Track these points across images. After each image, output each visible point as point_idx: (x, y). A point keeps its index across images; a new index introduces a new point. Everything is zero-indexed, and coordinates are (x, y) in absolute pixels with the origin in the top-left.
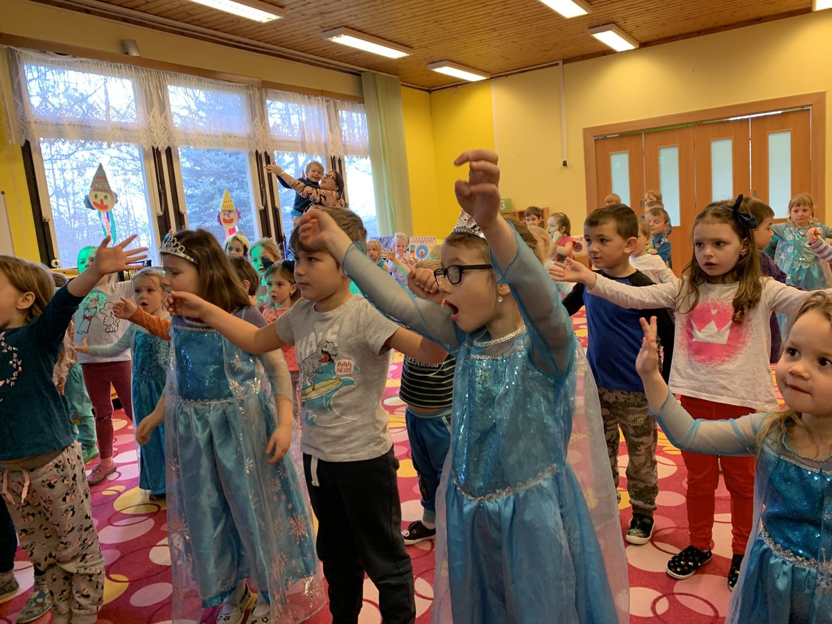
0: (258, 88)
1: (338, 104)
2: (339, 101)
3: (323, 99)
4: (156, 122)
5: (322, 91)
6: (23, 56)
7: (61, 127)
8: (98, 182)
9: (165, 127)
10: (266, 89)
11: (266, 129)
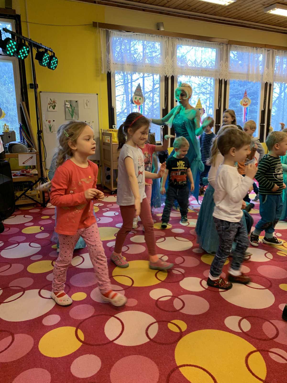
0: (226, 44)
1: (275, 52)
2: (276, 50)
3: (265, 49)
4: (168, 63)
5: (265, 45)
6: (111, 33)
7: (123, 66)
8: (137, 91)
9: (172, 66)
10: (230, 45)
11: (226, 67)
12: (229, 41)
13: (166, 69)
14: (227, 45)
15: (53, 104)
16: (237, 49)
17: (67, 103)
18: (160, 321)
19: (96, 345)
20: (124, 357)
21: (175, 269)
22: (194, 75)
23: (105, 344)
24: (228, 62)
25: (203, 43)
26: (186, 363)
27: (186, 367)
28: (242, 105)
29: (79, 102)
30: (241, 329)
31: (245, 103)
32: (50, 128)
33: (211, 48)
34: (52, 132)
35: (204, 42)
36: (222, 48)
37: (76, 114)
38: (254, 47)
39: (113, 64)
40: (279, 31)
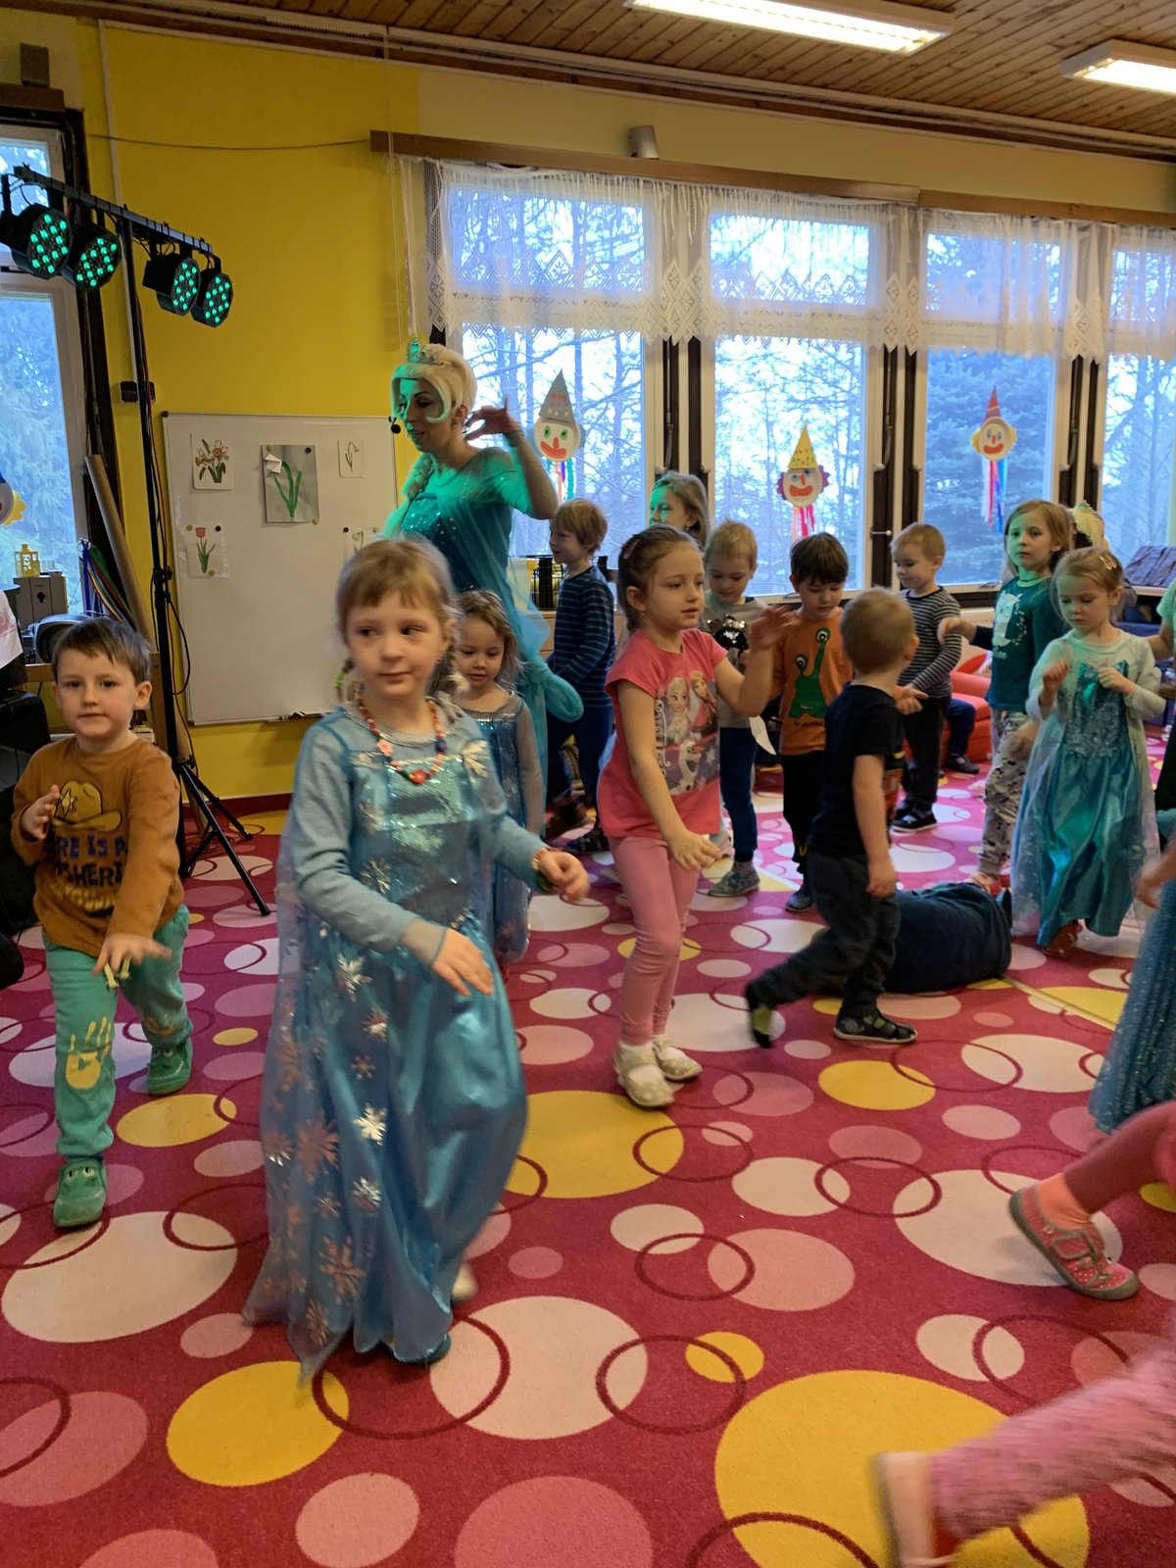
0: (910, 208)
1: (1110, 235)
2: (1115, 226)
3: (1070, 224)
4: (674, 289)
5: (1071, 206)
6: (445, 174)
7: (495, 302)
8: (553, 405)
9: (691, 299)
10: (927, 210)
11: (913, 298)
12: (923, 193)
13: (668, 313)
14: (913, 209)
15: (216, 460)
16: (954, 227)
17: (270, 457)
18: (655, 1339)
19: (396, 1437)
20: (511, 1483)
21: (712, 1125)
22: (781, 335)
23: (433, 1432)
24: (918, 279)
25: (817, 204)
26: (759, 1510)
27: (761, 1525)
28: (982, 450)
29: (318, 452)
30: (985, 1370)
31: (994, 442)
32: (204, 559)
33: (849, 225)
34: (212, 573)
35: (819, 202)
36: (894, 222)
37: (306, 498)
38: (1022, 217)
39: (455, 295)
40: (1125, 147)
